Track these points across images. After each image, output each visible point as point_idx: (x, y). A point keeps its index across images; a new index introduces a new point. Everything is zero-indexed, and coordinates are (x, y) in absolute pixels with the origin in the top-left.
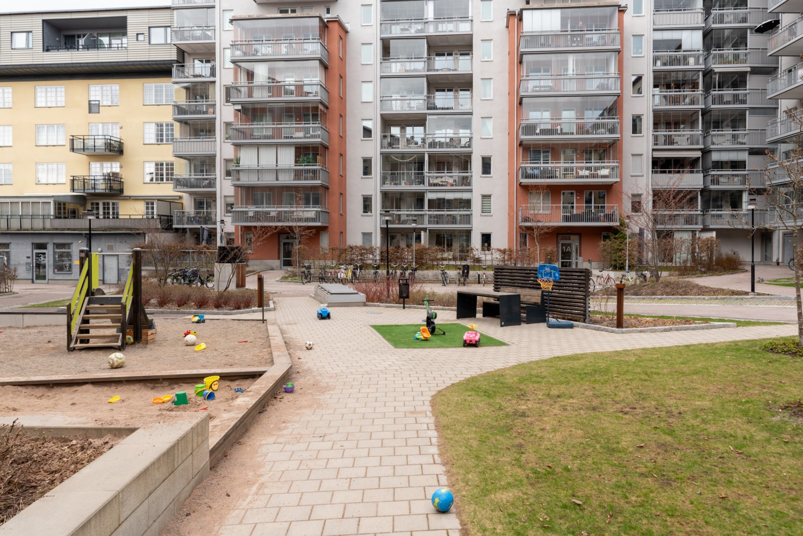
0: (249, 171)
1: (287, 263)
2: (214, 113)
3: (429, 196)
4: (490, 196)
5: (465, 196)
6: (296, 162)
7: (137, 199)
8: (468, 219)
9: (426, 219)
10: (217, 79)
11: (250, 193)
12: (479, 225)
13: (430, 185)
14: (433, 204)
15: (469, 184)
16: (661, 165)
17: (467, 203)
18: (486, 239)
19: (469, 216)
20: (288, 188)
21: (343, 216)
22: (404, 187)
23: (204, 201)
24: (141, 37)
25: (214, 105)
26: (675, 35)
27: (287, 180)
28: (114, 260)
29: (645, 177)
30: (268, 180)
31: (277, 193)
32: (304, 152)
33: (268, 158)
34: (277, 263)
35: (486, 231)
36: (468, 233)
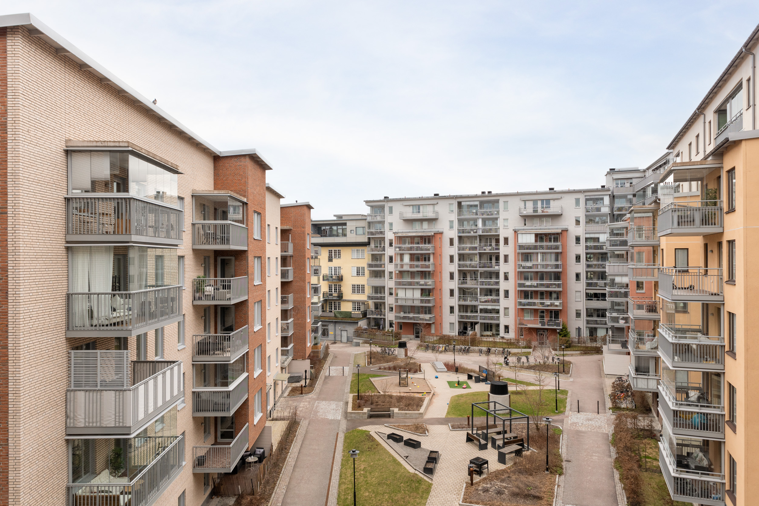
0: (402, 299)
1: (417, 337)
2: (384, 267)
3: (481, 307)
4: (508, 308)
5: (497, 308)
6: (421, 295)
7: (349, 301)
8: (498, 318)
9: (479, 318)
10: (386, 252)
11: (402, 308)
12: (503, 321)
13: (480, 302)
14: (482, 311)
15: (499, 302)
16: (589, 297)
17: (498, 312)
18: (507, 328)
19: (499, 317)
20: (418, 307)
21: (441, 316)
22: (468, 303)
23: (379, 306)
24: (352, 232)
25: (384, 264)
26: (596, 236)
27: (417, 303)
28: (346, 332)
29: (582, 302)
30: (410, 303)
31: (413, 309)
32: (426, 292)
33: (409, 294)
34: (412, 336)
35: (507, 324)
36: (498, 325)
